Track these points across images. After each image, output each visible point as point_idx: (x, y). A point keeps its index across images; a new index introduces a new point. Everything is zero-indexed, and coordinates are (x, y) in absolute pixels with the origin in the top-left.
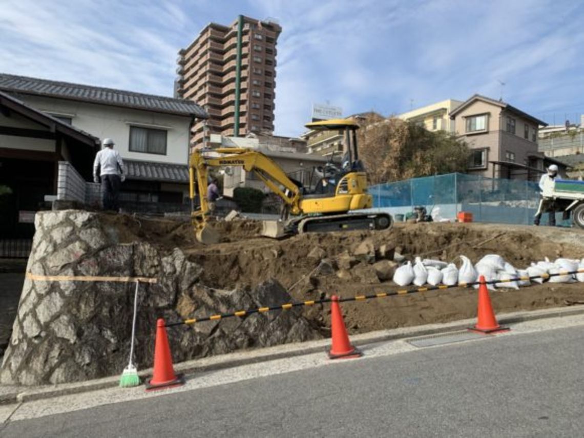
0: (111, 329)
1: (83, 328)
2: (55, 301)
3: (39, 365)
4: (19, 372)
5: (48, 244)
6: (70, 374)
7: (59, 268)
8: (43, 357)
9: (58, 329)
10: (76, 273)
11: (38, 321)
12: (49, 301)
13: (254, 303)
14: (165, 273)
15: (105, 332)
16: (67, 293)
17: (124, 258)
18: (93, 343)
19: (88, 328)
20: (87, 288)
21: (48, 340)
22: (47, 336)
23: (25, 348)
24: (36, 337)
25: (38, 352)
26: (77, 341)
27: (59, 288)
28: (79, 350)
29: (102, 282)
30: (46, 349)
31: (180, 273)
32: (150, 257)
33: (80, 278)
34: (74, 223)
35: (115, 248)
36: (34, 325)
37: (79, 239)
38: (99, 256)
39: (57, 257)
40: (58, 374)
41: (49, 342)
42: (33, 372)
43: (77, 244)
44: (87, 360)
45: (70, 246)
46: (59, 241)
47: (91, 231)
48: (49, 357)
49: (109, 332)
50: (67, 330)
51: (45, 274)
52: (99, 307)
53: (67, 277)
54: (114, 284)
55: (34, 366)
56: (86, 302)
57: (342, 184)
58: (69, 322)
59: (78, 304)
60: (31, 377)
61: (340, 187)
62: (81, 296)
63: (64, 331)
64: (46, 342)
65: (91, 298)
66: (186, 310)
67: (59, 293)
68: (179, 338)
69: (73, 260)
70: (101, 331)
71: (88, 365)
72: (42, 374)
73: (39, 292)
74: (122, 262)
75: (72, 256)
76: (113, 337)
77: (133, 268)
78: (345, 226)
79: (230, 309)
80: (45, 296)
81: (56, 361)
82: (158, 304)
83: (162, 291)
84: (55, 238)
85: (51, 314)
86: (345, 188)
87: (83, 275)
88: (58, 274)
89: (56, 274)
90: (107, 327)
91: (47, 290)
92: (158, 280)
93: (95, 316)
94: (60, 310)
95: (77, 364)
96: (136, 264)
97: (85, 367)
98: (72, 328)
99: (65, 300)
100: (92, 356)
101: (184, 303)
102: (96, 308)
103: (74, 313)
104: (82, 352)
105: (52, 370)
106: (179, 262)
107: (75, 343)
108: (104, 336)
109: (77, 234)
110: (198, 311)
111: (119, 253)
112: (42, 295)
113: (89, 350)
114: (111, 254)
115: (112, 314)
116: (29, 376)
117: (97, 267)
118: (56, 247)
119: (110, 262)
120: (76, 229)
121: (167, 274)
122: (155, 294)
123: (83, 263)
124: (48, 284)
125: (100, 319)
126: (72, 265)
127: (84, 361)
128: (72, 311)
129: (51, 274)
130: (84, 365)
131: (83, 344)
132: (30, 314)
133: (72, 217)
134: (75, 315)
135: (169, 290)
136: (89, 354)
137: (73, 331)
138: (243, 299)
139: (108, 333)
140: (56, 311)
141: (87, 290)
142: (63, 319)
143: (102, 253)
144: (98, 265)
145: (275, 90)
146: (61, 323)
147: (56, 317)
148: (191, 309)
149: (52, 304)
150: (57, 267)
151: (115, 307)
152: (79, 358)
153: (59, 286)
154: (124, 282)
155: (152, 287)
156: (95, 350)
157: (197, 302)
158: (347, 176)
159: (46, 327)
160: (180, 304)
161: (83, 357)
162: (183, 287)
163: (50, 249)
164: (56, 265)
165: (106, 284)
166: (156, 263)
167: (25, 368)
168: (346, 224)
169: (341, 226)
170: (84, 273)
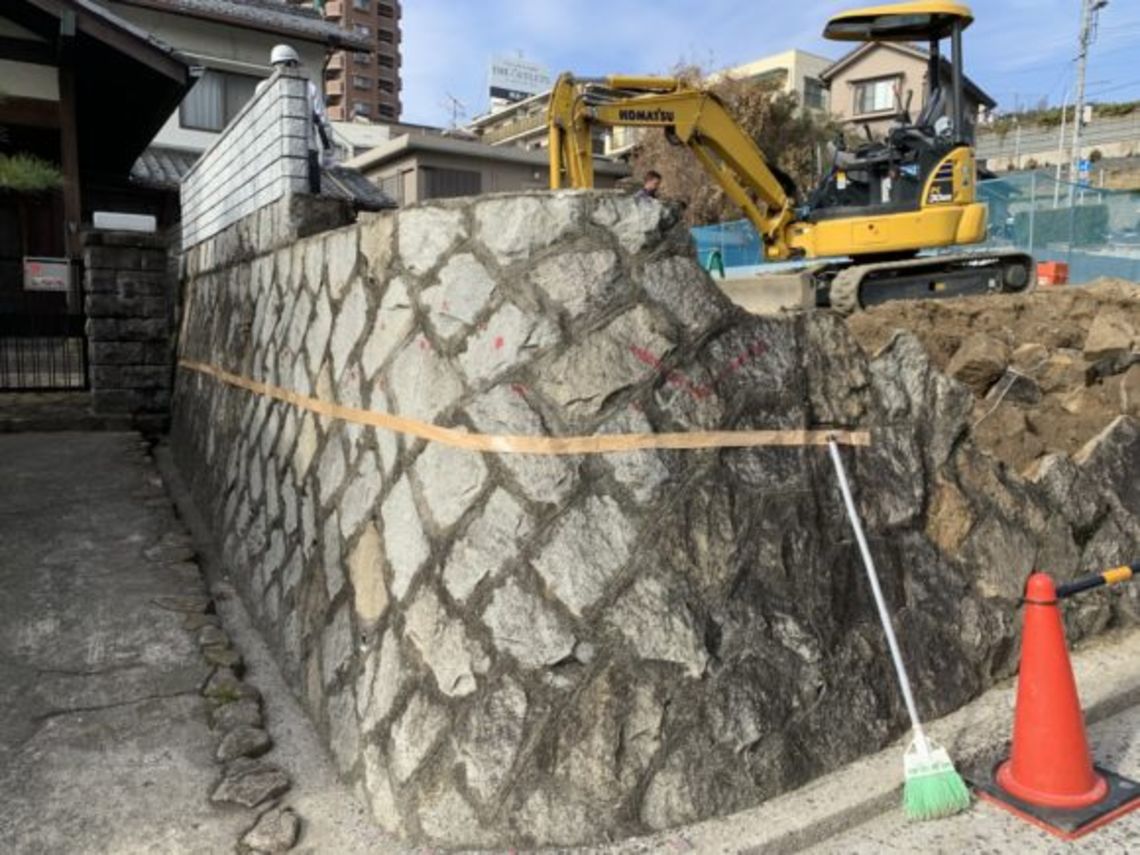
0: (795, 613)
1: (718, 619)
2: (603, 526)
3: (596, 769)
4: (511, 801)
5: (534, 318)
6: (705, 786)
7: (593, 409)
8: (607, 738)
9: (640, 630)
10: (657, 423)
11: (557, 607)
12: (585, 527)
13: (1101, 498)
14: (886, 412)
15: (780, 627)
16: (641, 495)
17: (781, 365)
18: (754, 669)
19: (733, 617)
20: (700, 473)
21: (606, 670)
22: (601, 658)
23: (520, 709)
24: (559, 667)
25: (578, 720)
26: (710, 669)
27: (612, 478)
28: (720, 697)
29: (737, 451)
30: (608, 705)
31: (923, 411)
32: (840, 359)
33: (672, 441)
34: (613, 238)
35: (748, 328)
36: (542, 620)
37: (642, 297)
38: (709, 357)
39: (582, 367)
40: (666, 793)
41: (612, 678)
42: (575, 796)
43: (639, 314)
44: (752, 731)
45: (618, 325)
46: (575, 307)
47: (674, 268)
48: (629, 735)
49: (791, 626)
50: (669, 630)
51: (547, 432)
52: (749, 538)
53: (632, 438)
54: (772, 454)
55: (575, 773)
56: (709, 524)
57: (938, 176)
58: (671, 599)
59: (686, 532)
60: (572, 816)
61: (934, 184)
62: (688, 504)
63: (659, 634)
64: (602, 682)
65: (721, 511)
66: (951, 531)
67: (614, 497)
68: (953, 622)
69: (638, 375)
70: (770, 626)
71: (754, 747)
72: (613, 801)
73: (535, 498)
74: (779, 380)
75: (631, 359)
76: (806, 641)
77: (806, 399)
78: (940, 287)
79: (1050, 520)
80: (565, 512)
81: (652, 747)
82: (887, 516)
83: (892, 474)
84: (554, 296)
85: (601, 579)
86: (947, 188)
87: (679, 429)
88: (593, 430)
89: (588, 429)
90: (783, 610)
91: (567, 486)
92: (873, 437)
93: (744, 572)
94: (631, 562)
95: (722, 747)
96: (812, 384)
97: (746, 757)
98: (684, 621)
99: (638, 520)
100: (763, 714)
101: (944, 507)
102: (741, 543)
103: (683, 568)
104: (732, 704)
105: (644, 782)
106: (916, 373)
107: (705, 675)
108: (779, 642)
109: (634, 277)
110: (981, 530)
111: (764, 347)
112: (551, 506)
113: (749, 697)
114: (743, 350)
115: (790, 561)
116: (561, 813)
117: (714, 398)
118: (568, 331)
119: (744, 378)
120: (626, 261)
121: (891, 413)
122: (878, 484)
123: (669, 385)
124: (570, 466)
125: (760, 585)
126: (638, 393)
127: (742, 735)
128: (675, 562)
129: (567, 430)
130: (742, 752)
131: (728, 675)
132: (510, 581)
133: (603, 215)
134: (686, 575)
135: (907, 470)
136: (753, 708)
137: (690, 633)
138: (1076, 487)
139: (789, 628)
140: (615, 566)
141: (700, 482)
142: (648, 591)
143: (716, 348)
144: (715, 386)
145: (401, 24)
146: (642, 606)
147: (620, 587)
148: (962, 526)
149: (597, 538)
150: (588, 400)
151: (793, 537)
152: (724, 728)
153: (609, 471)
154: (795, 448)
155: (864, 459)
156: (768, 693)
157: (973, 504)
158: (949, 157)
159: (591, 624)
160: (935, 513)
161: (738, 722)
162: (934, 455)
163: (546, 336)
164: (584, 396)
165: (751, 458)
166: (860, 380)
167: (537, 783)
168: (940, 280)
169: (932, 286)
170: (683, 422)
